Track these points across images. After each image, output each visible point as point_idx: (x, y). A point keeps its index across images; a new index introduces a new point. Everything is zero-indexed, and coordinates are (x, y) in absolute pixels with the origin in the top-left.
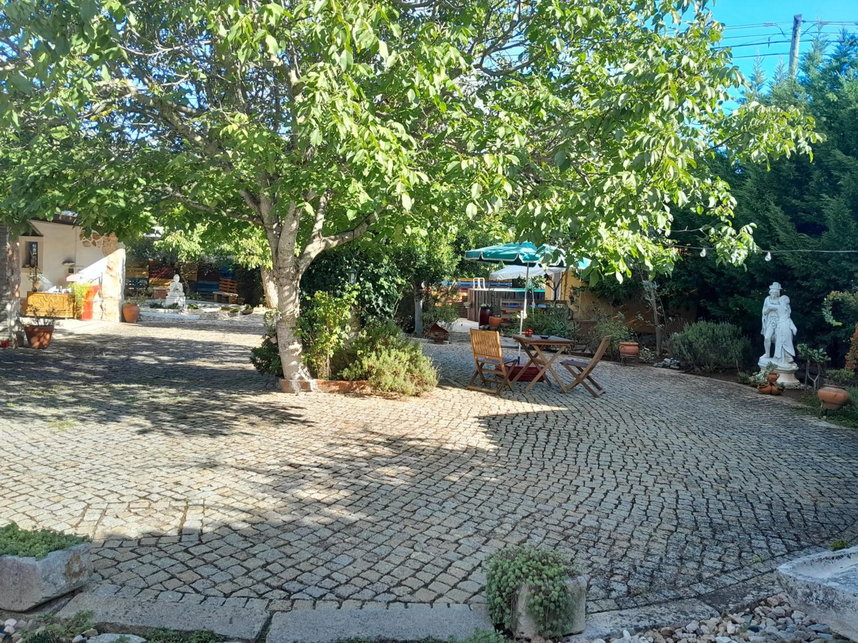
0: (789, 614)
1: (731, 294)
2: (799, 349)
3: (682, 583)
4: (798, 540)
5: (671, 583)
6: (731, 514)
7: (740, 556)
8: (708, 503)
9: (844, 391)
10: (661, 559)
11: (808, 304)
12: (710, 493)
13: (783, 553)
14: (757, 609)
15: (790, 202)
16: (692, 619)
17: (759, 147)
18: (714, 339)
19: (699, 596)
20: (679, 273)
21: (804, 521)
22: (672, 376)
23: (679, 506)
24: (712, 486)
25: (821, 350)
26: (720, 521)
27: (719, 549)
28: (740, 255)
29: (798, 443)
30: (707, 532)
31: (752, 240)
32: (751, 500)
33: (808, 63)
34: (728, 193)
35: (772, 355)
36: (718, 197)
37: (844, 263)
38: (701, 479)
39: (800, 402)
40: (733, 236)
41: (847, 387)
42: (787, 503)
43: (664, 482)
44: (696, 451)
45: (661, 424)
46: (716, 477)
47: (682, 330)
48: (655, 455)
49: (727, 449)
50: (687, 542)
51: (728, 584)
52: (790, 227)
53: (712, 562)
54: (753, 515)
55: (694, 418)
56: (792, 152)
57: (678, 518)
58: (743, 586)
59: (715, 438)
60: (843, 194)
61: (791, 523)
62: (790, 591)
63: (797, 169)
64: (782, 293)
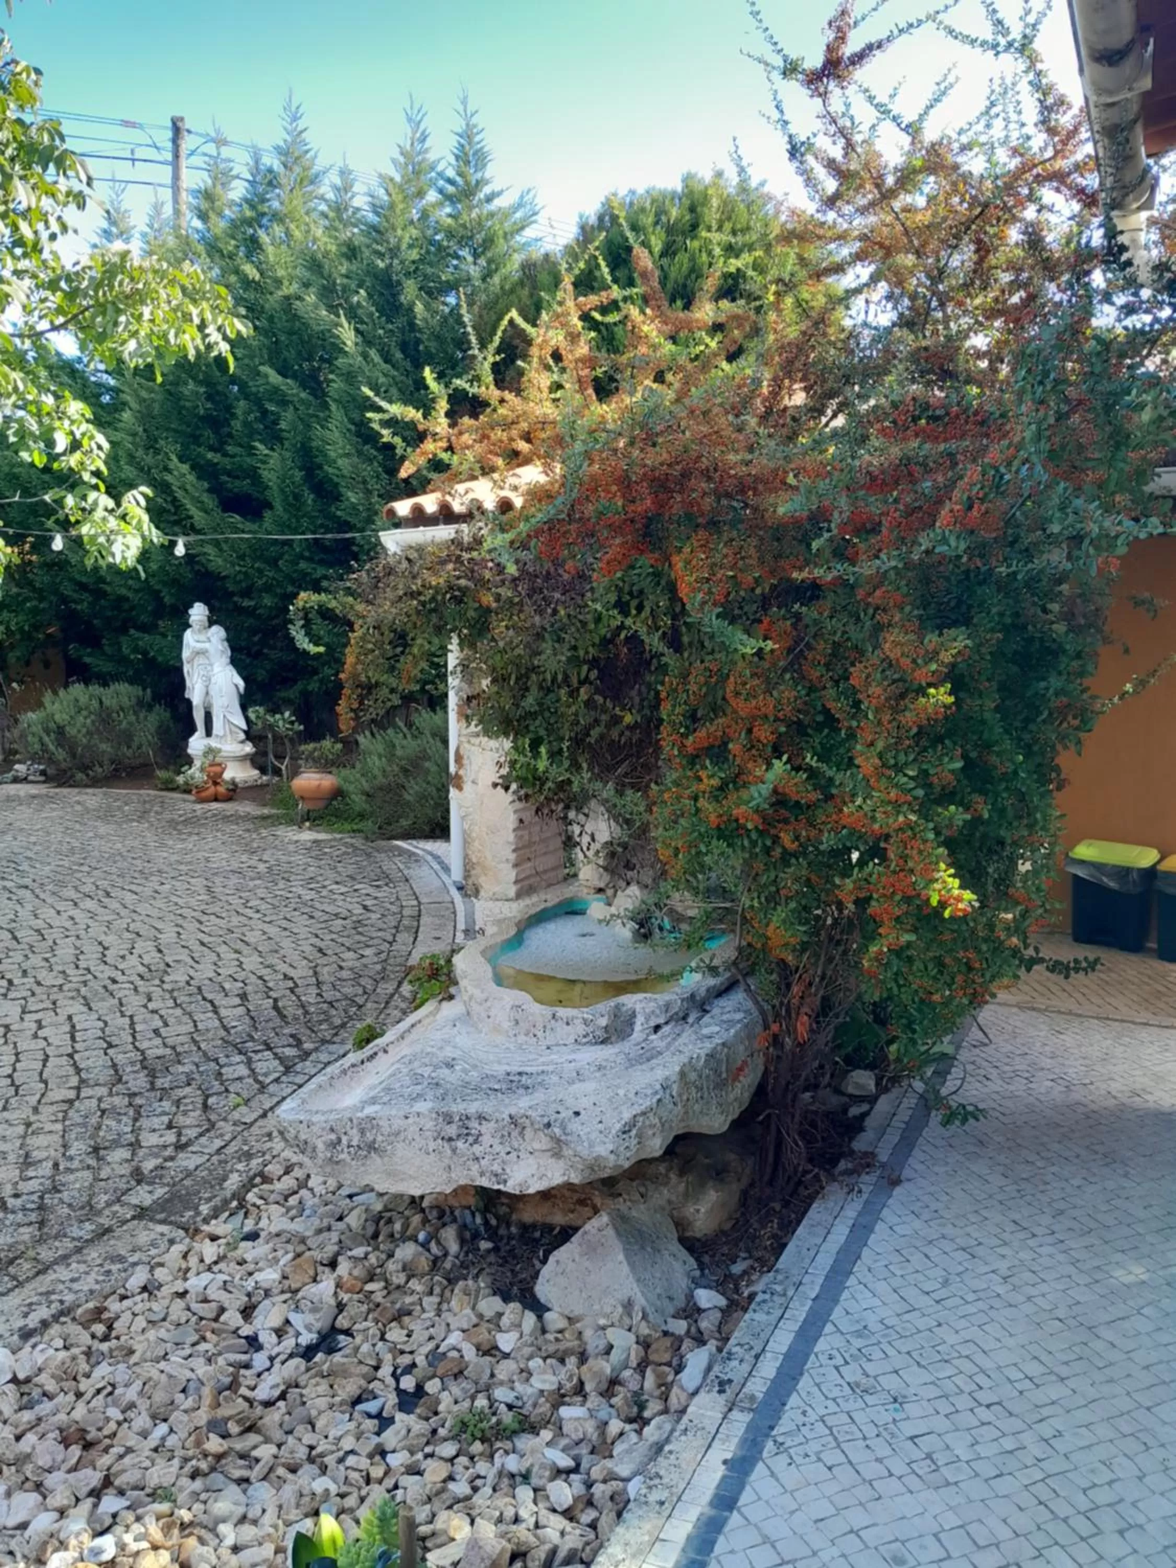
0: (303, 1184)
1: (124, 630)
2: (252, 716)
3: (104, 1198)
4: (299, 1043)
5: (82, 1208)
6: (178, 1031)
7: (205, 1107)
8: (132, 1024)
9: (329, 777)
10: (56, 1165)
11: (256, 639)
12: (134, 1003)
13: (277, 1075)
14: (251, 1197)
15: (203, 457)
16: (135, 1264)
17: (137, 332)
18: (105, 717)
19: (142, 1213)
20: (19, 595)
21: (303, 1006)
22: (34, 797)
23: (78, 1046)
24: (136, 989)
25: (287, 714)
26: (160, 1052)
27: (167, 1105)
28: (128, 547)
29: (274, 874)
30: (138, 1081)
31: (146, 518)
32: (209, 996)
33: (204, 205)
34: (91, 427)
35: (209, 733)
36: (72, 433)
37: (303, 565)
38: (114, 981)
39: (264, 805)
40: (111, 511)
41: (334, 769)
42: (271, 984)
43: (41, 1006)
44: (97, 930)
45: (21, 893)
46: (141, 969)
47: (40, 705)
48: (18, 957)
49: (155, 913)
50: (103, 1112)
51: (192, 1167)
52: (210, 501)
53: (156, 1135)
54: (217, 1023)
55: (86, 868)
56: (197, 349)
57: (78, 1071)
58: (220, 1162)
59: (129, 898)
60: (287, 444)
61: (283, 1017)
62: (303, 1147)
63: (209, 397)
64: (211, 623)
